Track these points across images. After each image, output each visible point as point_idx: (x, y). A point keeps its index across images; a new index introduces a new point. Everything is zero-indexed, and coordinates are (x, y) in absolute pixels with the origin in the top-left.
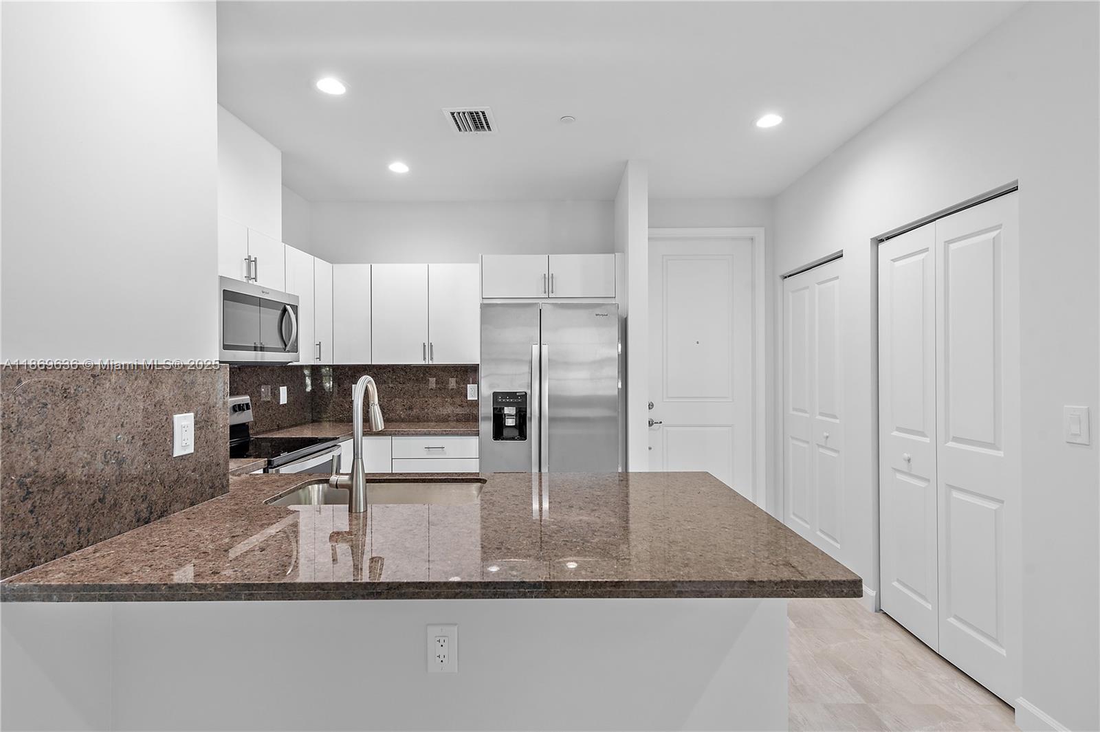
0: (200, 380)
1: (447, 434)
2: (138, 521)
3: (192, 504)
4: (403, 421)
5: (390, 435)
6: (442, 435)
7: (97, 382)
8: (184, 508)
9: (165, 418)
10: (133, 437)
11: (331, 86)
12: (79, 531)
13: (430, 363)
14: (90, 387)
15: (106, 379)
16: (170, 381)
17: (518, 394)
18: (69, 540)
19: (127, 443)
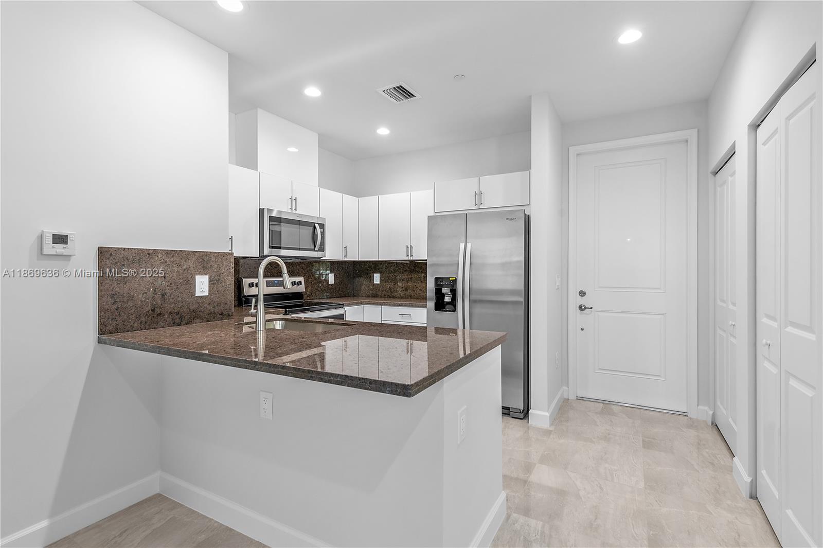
0: (213, 259)
1: (412, 306)
2: (174, 323)
3: (208, 321)
4: (402, 298)
5: (380, 305)
6: (409, 306)
7: (150, 256)
8: (202, 322)
9: (190, 277)
10: (171, 284)
11: (313, 92)
12: (141, 322)
13: (411, 259)
14: (147, 259)
15: (155, 256)
16: (194, 259)
17: (451, 279)
18: (136, 325)
19: (168, 286)
